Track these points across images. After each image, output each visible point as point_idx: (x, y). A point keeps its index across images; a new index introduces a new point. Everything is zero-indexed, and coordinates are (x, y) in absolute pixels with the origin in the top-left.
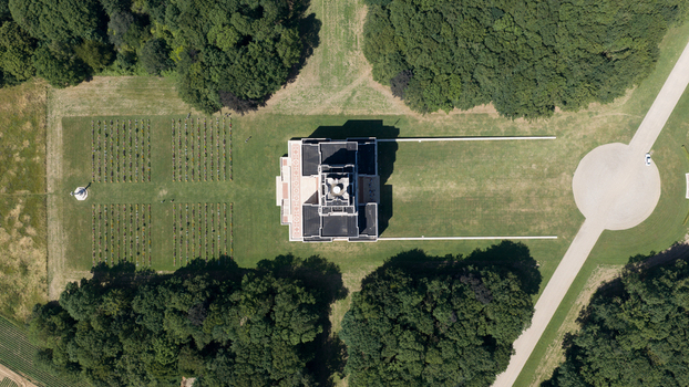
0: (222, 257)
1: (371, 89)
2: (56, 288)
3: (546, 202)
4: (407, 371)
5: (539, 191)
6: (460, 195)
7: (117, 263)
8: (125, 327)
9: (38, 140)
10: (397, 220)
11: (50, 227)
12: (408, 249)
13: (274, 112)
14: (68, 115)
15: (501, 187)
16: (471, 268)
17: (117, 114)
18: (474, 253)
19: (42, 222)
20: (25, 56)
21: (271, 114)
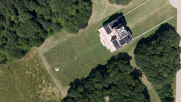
0: (98, 65)
1: (110, 7)
2: (63, 94)
3: (166, 10)
4: (159, 65)
5: (163, 8)
6: (145, 20)
7: (74, 80)
8: (87, 93)
9: (40, 62)
10: (134, 33)
11: (54, 81)
12: (140, 39)
13: (91, 25)
14: (44, 53)
15: (154, 12)
16: (158, 34)
17: (55, 46)
18: (156, 31)
19: (52, 81)
20: (28, 44)
21: (91, 26)
